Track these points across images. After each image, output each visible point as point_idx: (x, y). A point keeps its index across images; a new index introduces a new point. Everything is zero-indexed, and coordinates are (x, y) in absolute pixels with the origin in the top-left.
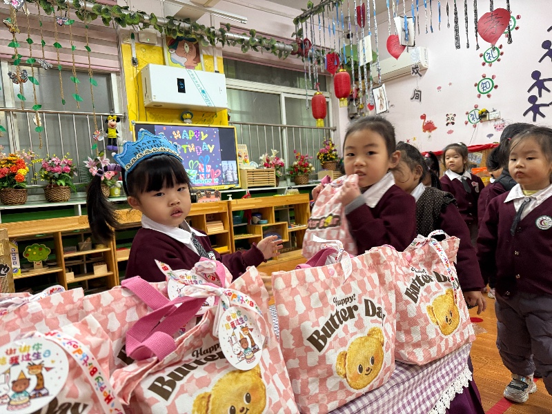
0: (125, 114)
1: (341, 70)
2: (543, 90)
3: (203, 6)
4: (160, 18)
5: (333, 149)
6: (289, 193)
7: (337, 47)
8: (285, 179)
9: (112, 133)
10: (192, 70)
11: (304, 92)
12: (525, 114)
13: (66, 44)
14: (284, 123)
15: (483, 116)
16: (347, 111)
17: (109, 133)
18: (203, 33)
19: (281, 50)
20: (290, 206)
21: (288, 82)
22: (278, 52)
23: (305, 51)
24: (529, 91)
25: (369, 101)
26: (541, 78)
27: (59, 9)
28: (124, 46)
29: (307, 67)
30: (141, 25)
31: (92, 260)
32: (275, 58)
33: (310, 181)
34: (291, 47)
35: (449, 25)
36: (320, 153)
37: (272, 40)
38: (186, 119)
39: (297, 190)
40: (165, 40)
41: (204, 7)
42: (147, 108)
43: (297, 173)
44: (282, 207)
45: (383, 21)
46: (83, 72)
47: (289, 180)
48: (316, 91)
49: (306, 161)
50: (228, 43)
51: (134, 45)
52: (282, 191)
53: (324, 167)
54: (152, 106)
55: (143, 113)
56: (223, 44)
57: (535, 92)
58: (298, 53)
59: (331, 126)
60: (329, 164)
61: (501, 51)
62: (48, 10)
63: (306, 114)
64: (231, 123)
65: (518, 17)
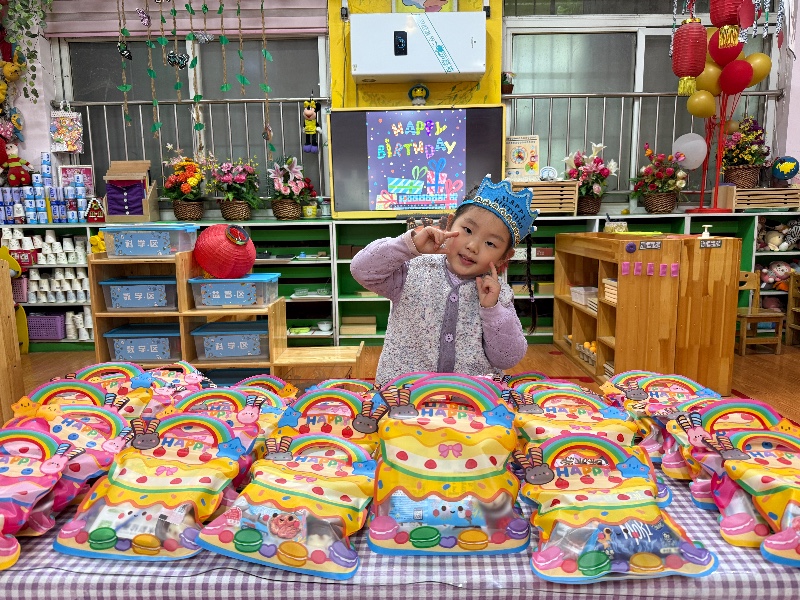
9: (311, 128)
14: (639, 88)
17: (307, 127)
38: (416, 97)
42: (360, 86)
53: (727, 179)
55: (353, 93)
59: (773, 87)
60: (741, 170)
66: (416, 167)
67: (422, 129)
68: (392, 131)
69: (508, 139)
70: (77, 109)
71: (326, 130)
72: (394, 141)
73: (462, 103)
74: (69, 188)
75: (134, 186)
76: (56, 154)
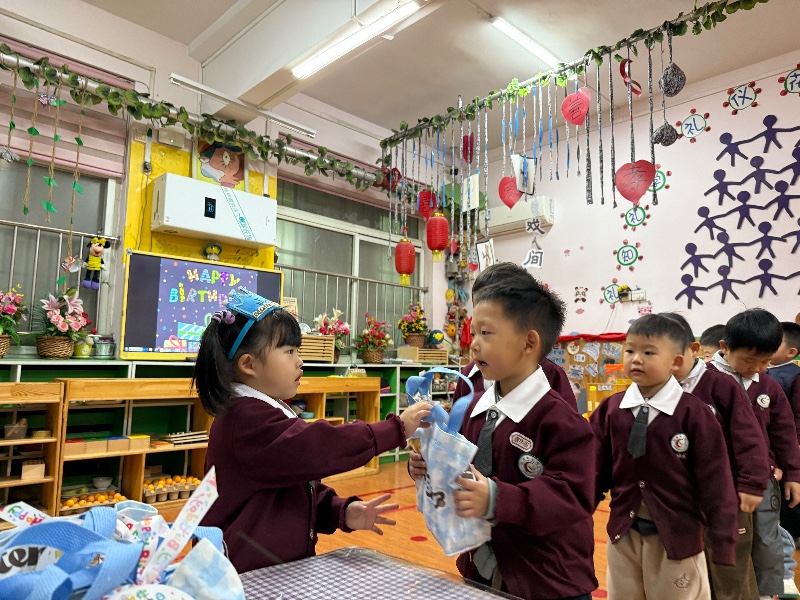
0: (119, 237)
1: (438, 215)
2: (700, 269)
3: (256, 106)
4: (192, 114)
5: (422, 317)
6: (351, 374)
7: (435, 185)
8: (349, 354)
9: (94, 263)
10: (229, 189)
11: (387, 237)
12: (677, 298)
13: (45, 131)
14: (356, 273)
15: (623, 294)
16: (444, 269)
17: (90, 263)
18: (252, 142)
19: (360, 179)
20: (351, 393)
21: (366, 221)
22: (355, 180)
23: (393, 183)
24: (682, 268)
25: (472, 258)
26: (697, 254)
27: (46, 83)
28: (134, 144)
29: (393, 205)
30: (164, 120)
31: (24, 454)
32: (351, 188)
33: (385, 360)
34: (374, 177)
35: (579, 173)
36: (403, 322)
37: (348, 165)
38: (211, 254)
39: (363, 371)
40: (196, 145)
41: (257, 109)
42: (155, 234)
43: (367, 346)
44: (339, 394)
45: (496, 159)
46: (64, 172)
47: (354, 355)
48: (402, 237)
49: (382, 331)
50: (287, 160)
51: (149, 145)
52: (342, 371)
53: (406, 341)
54: (162, 230)
55: (147, 239)
56: (280, 160)
57: (690, 270)
58: (382, 185)
59: (422, 285)
60: (415, 337)
61: (647, 212)
62: (29, 83)
63: (388, 266)
64: (279, 267)
65: (669, 174)
67: (217, 278)
68: (187, 276)
72: (188, 285)
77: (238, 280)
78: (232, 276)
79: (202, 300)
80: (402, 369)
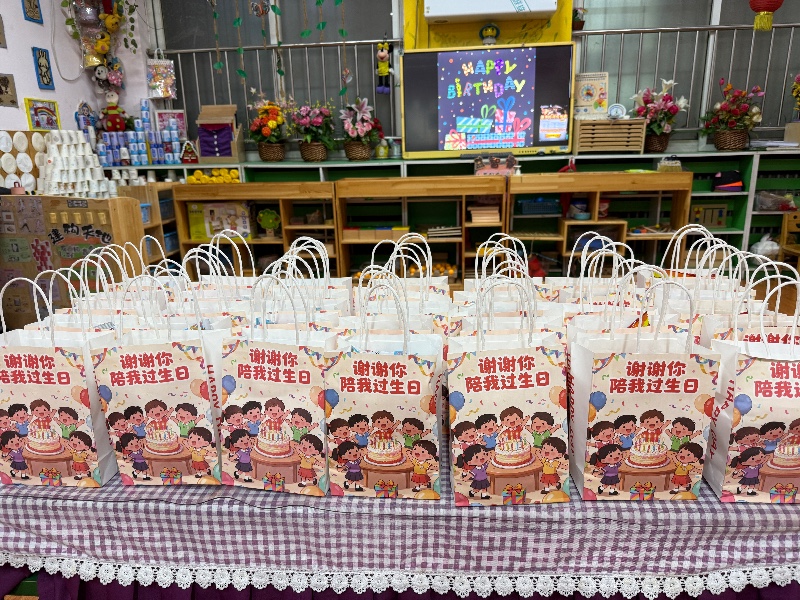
0: (402, 38)
9: (384, 69)
14: (716, 21)
17: (380, 69)
38: (487, 37)
39: (678, 163)
42: (432, 27)
43: (717, 127)
47: (703, 140)
54: (432, 22)
55: (425, 34)
66: (485, 106)
67: (492, 68)
68: (462, 71)
69: (577, 76)
70: (169, 57)
71: (398, 71)
72: (464, 80)
73: (532, 41)
74: (165, 132)
75: (223, 129)
76: (153, 100)
77: (515, 66)
78: (507, 63)
79: (478, 93)
80: (762, 157)
